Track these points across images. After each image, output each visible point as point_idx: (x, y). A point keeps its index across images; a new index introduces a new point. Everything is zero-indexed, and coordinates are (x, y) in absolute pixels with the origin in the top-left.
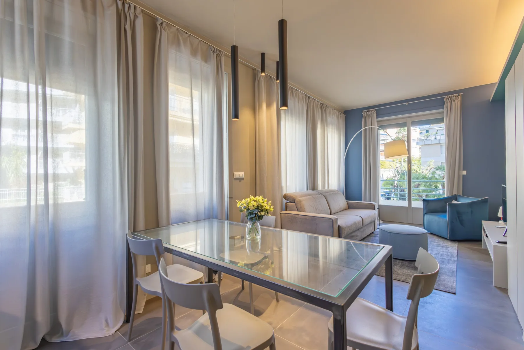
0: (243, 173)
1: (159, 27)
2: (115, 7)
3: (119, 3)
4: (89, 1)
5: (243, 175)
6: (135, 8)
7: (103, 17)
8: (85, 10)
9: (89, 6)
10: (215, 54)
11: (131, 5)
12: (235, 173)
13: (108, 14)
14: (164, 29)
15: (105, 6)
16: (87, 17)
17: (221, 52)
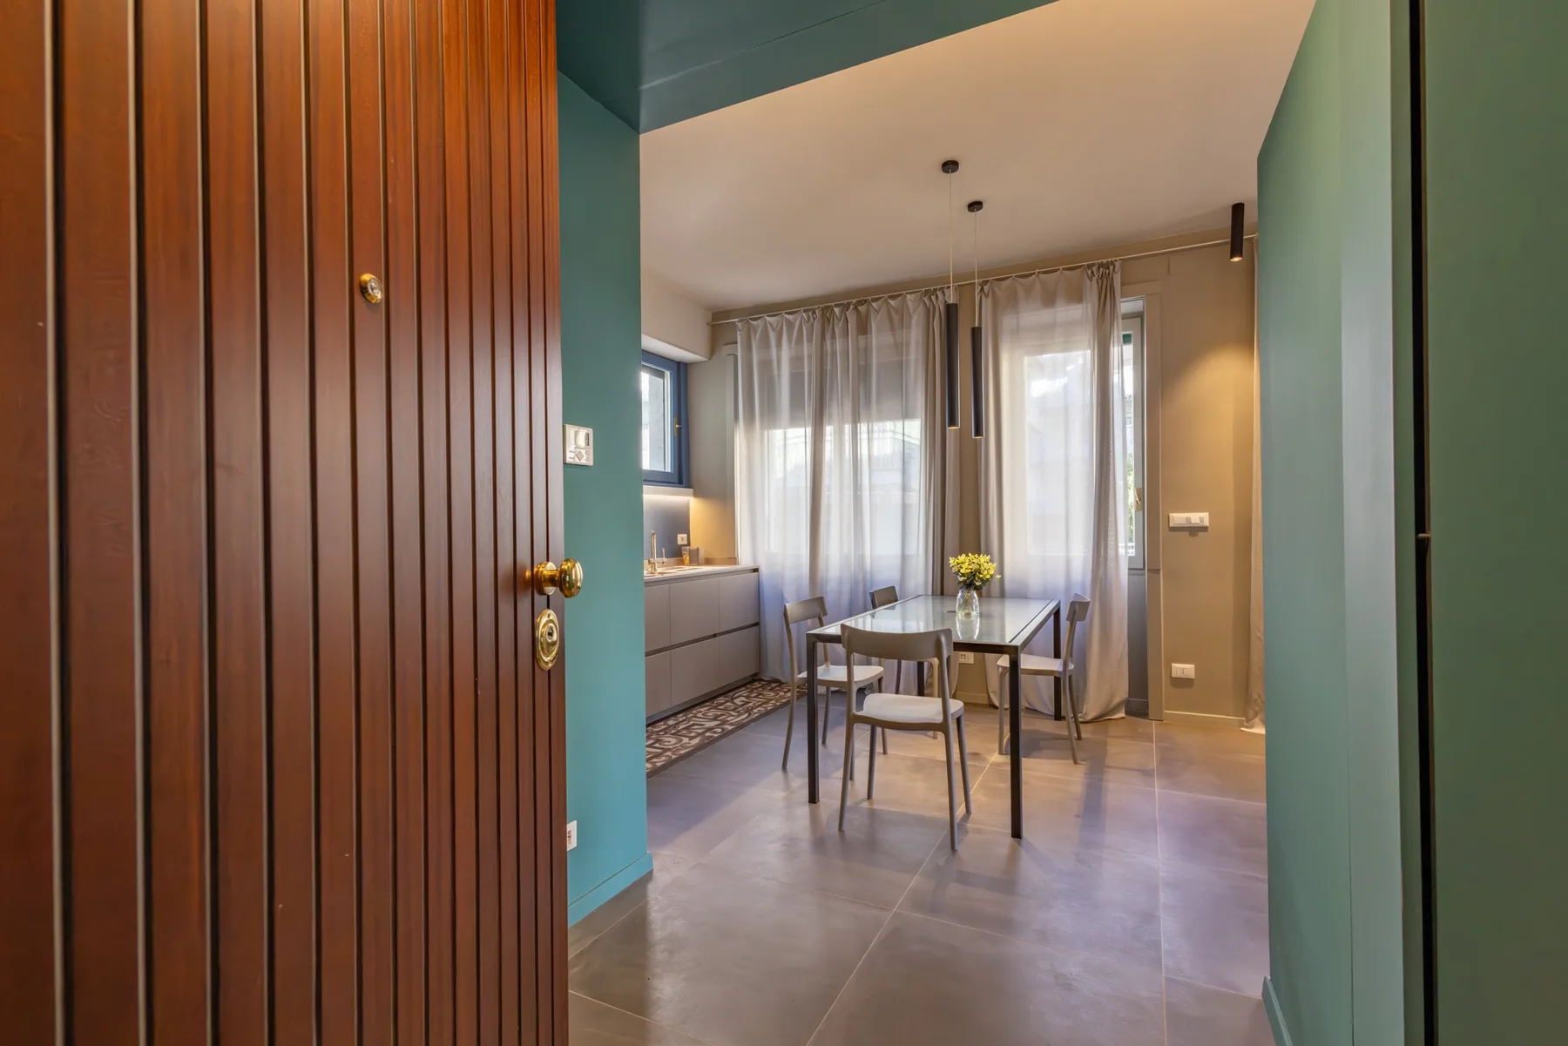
0: (1205, 515)
2: (921, 309)
3: (926, 299)
4: (896, 318)
5: (1202, 519)
6: (943, 292)
7: (909, 327)
8: (892, 329)
9: (898, 321)
10: (1095, 279)
11: (939, 293)
12: (1172, 515)
13: (915, 318)
14: (987, 296)
15: (911, 311)
16: (894, 335)
17: (1111, 268)
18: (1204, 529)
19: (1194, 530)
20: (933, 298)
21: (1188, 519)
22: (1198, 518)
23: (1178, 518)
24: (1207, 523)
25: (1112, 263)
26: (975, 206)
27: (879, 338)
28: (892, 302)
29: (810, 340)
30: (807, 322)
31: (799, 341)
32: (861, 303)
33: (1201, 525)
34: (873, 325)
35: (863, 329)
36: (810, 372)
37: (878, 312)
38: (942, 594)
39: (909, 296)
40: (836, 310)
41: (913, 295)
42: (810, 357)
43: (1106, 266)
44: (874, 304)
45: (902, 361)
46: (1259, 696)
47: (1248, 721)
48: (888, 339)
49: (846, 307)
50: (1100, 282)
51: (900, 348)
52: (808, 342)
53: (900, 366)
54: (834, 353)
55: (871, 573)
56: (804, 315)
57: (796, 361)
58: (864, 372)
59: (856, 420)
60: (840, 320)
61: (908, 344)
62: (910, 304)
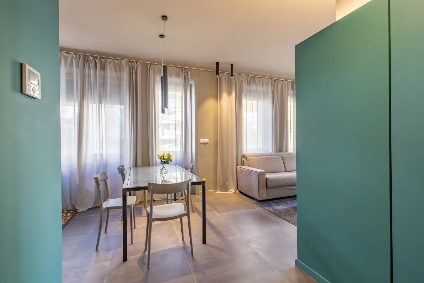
0: (208, 140)
1: (149, 68)
2: (128, 66)
3: (130, 64)
4: (117, 67)
5: (207, 141)
6: (137, 63)
7: (123, 72)
8: (116, 71)
9: (118, 69)
10: (183, 72)
11: (135, 63)
12: (201, 140)
13: (125, 70)
14: (152, 68)
15: (124, 67)
16: (117, 73)
17: (188, 70)
18: (208, 143)
19: (206, 144)
20: (133, 64)
21: (204, 141)
22: (206, 140)
23: (202, 140)
24: (208, 142)
25: (188, 69)
26: (162, 36)
27: (110, 73)
28: (116, 61)
29: (77, 66)
30: (76, 59)
31: (71, 65)
32: (103, 58)
33: (207, 142)
34: (108, 67)
35: (103, 68)
36: (77, 81)
37: (110, 63)
38: (136, 166)
39: (123, 61)
40: (91, 58)
41: (125, 61)
42: (77, 74)
43: (187, 69)
44: (108, 60)
45: (120, 84)
46: (219, 184)
47: (216, 190)
48: (114, 74)
49: (96, 58)
50: (184, 73)
51: (119, 79)
52: (76, 67)
53: (119, 86)
54: (90, 76)
55: (106, 160)
56: (74, 55)
57: (69, 75)
58: (104, 85)
59: (100, 102)
60: (92, 62)
61: (123, 79)
62: (124, 65)
